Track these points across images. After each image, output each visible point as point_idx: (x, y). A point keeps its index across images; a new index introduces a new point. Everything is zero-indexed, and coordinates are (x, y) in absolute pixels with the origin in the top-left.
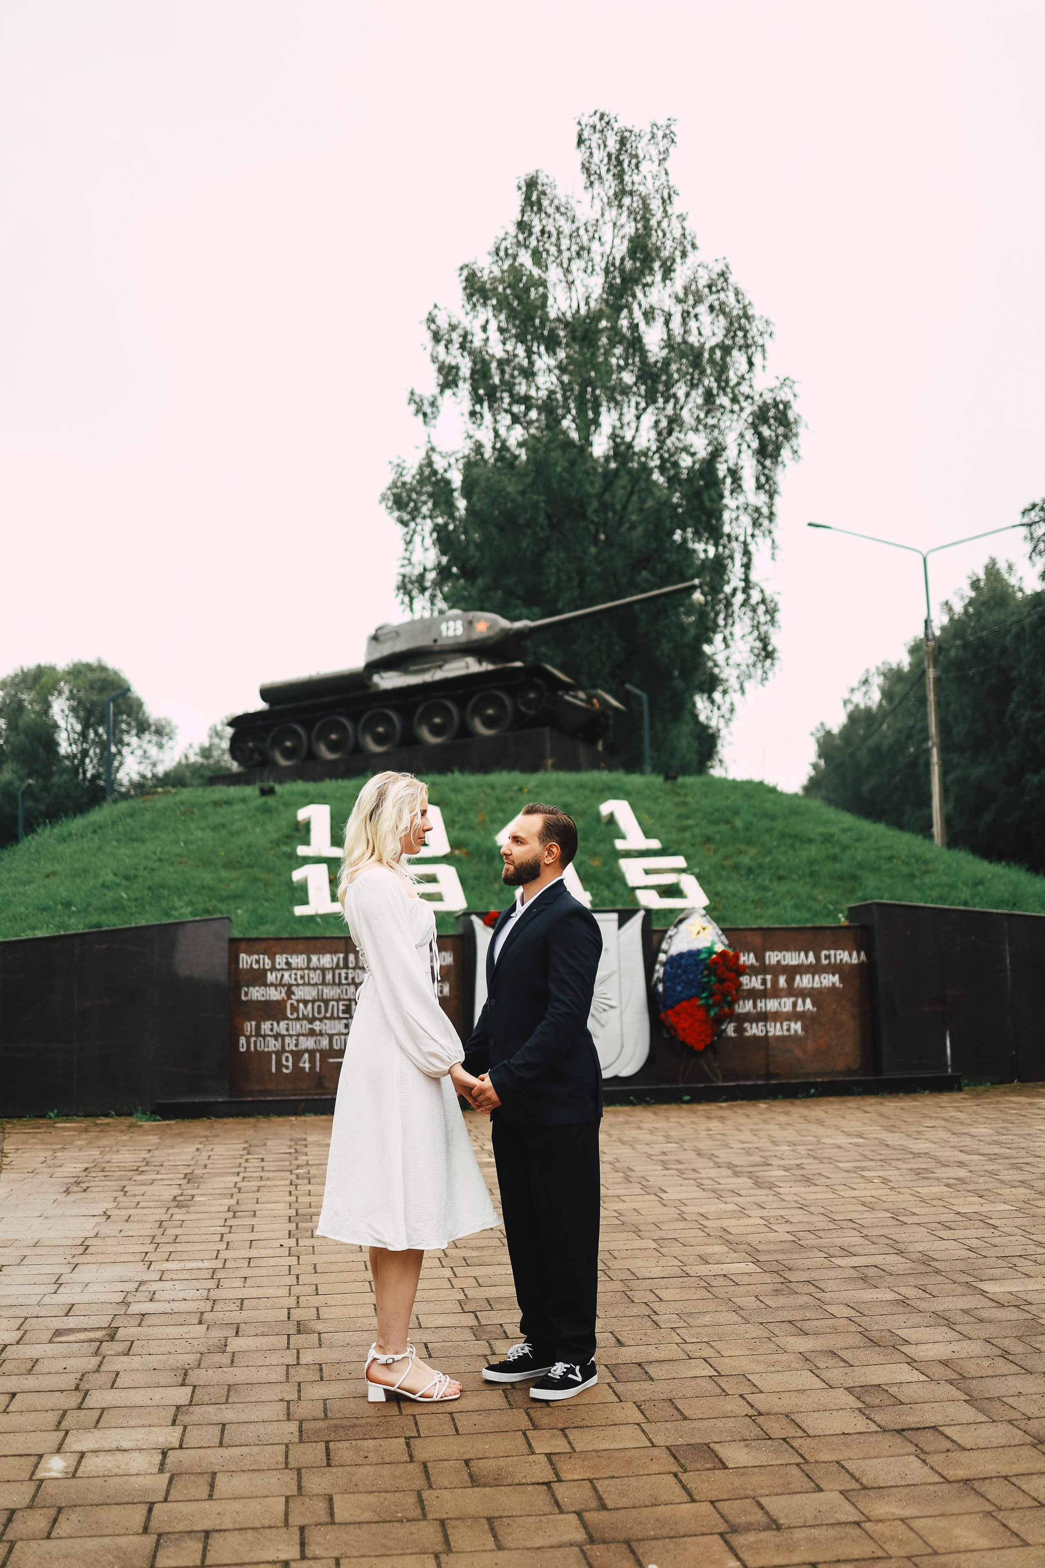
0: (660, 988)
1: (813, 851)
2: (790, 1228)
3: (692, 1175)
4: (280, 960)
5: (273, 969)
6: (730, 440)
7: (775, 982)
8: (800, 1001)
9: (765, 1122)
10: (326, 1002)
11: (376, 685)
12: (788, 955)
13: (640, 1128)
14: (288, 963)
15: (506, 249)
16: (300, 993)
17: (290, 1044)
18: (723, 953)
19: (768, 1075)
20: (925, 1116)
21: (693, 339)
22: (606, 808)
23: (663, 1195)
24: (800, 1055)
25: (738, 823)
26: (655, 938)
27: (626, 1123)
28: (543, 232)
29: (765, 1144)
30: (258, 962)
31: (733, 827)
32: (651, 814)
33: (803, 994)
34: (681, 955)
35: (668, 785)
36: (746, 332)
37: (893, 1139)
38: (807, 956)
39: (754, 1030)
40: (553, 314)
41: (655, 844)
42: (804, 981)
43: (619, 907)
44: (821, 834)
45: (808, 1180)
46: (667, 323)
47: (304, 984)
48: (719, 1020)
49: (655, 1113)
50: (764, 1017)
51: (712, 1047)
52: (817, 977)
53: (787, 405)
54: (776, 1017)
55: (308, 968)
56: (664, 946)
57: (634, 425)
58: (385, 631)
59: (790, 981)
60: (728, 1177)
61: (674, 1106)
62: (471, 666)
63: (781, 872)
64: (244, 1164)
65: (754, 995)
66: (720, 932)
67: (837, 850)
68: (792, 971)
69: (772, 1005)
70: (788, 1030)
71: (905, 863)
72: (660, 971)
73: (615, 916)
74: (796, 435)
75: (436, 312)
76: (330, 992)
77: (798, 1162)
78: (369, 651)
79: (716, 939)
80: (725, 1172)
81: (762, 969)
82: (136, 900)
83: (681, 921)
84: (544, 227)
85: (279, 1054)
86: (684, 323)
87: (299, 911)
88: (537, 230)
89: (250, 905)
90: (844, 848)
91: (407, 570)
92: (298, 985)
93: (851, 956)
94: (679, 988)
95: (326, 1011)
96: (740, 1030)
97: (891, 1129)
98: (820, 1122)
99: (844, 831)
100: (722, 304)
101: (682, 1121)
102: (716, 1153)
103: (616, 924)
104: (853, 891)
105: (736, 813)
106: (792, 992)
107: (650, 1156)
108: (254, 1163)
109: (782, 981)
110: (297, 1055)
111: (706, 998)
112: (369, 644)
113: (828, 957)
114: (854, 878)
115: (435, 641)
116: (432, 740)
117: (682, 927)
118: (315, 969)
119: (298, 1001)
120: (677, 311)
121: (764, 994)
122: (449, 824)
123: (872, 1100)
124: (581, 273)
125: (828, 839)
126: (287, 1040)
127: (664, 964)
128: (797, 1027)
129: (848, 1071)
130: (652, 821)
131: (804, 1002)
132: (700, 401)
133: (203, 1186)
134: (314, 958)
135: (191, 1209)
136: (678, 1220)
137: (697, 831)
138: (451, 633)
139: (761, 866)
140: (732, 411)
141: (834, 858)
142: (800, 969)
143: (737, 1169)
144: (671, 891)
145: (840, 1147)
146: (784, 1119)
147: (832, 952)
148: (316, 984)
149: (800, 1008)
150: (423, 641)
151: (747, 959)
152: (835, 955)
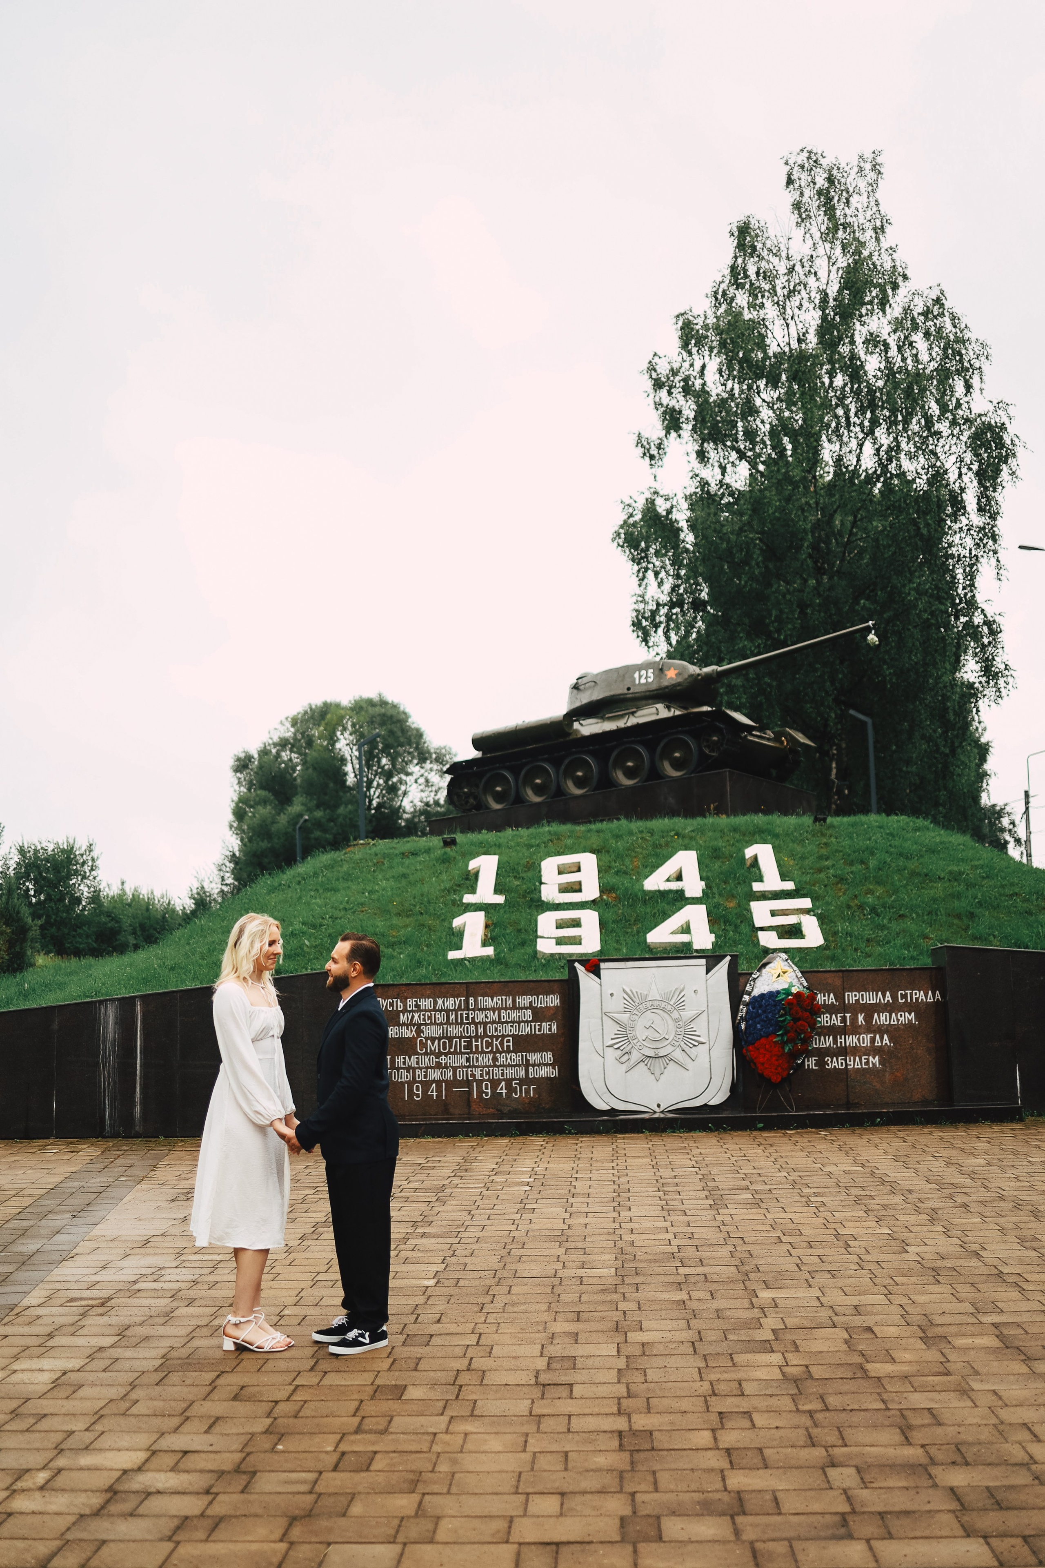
0: (744, 1026)
1: (938, 890)
4: (411, 1003)
5: (405, 1010)
6: (950, 464)
7: (854, 1019)
8: (878, 1036)
10: (450, 1039)
11: (577, 731)
12: (866, 995)
14: (417, 1006)
15: (723, 292)
16: (428, 1031)
17: (420, 1075)
18: (799, 994)
19: (848, 1105)
22: (752, 851)
24: (878, 1086)
25: (873, 863)
26: (742, 980)
28: (757, 274)
30: (392, 1004)
31: (867, 868)
32: (792, 855)
33: (881, 1030)
34: (762, 996)
35: (817, 826)
36: (962, 356)
38: (884, 996)
39: (834, 1063)
40: (773, 350)
41: (790, 886)
42: (882, 1019)
44: (951, 872)
47: (432, 1024)
48: (794, 1055)
50: (843, 1051)
51: (787, 1079)
52: (894, 1014)
53: (1003, 427)
54: (855, 1051)
55: (435, 1010)
56: (748, 988)
57: (856, 453)
58: (584, 680)
59: (869, 1018)
62: (660, 712)
63: (902, 911)
65: (833, 1031)
66: (800, 975)
68: (870, 1010)
69: (851, 1040)
70: (867, 1063)
71: (1025, 900)
72: (743, 1011)
73: (703, 961)
74: (1014, 456)
75: (656, 360)
78: (572, 699)
79: (795, 981)
81: (842, 1007)
82: (316, 947)
83: (764, 965)
84: (760, 268)
85: (411, 1084)
87: (453, 955)
88: (752, 272)
89: (410, 950)
90: (970, 885)
91: (641, 606)
92: (426, 1024)
93: (926, 995)
94: (759, 1026)
95: (450, 1046)
96: (821, 1063)
100: (940, 330)
104: (966, 929)
105: (874, 852)
106: (869, 1028)
109: (861, 1018)
110: (426, 1085)
111: (781, 1035)
112: (571, 693)
114: (972, 915)
115: (629, 689)
116: (627, 782)
117: (764, 971)
118: (440, 1011)
119: (426, 1038)
121: (844, 1031)
122: (602, 870)
125: (955, 877)
126: (418, 1072)
127: (747, 1004)
128: (875, 1060)
129: (925, 1102)
130: (792, 863)
131: (882, 1038)
134: (440, 1001)
137: (832, 871)
138: (643, 681)
139: (884, 905)
140: (951, 435)
141: (958, 896)
142: (878, 1008)
144: (792, 931)
147: (908, 992)
148: (441, 1024)
149: (878, 1044)
150: (619, 690)
151: (826, 999)
152: (911, 994)
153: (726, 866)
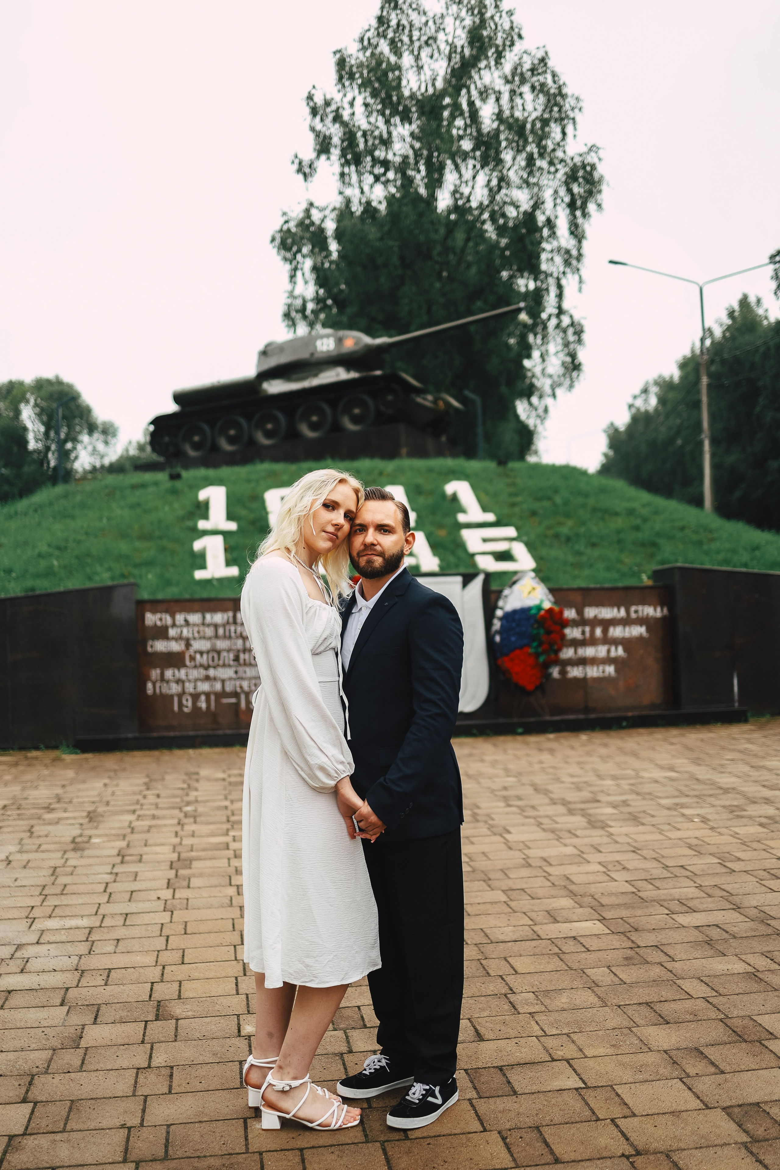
0: (498, 638)
1: (619, 522)
2: (627, 876)
3: (531, 813)
4: (180, 618)
5: (174, 625)
6: (547, 195)
7: (592, 632)
8: (613, 648)
9: (589, 754)
10: (219, 653)
11: (266, 390)
12: (604, 610)
13: (482, 761)
14: (186, 621)
15: (369, 39)
16: (197, 645)
17: (189, 687)
18: (550, 610)
19: (587, 710)
20: (723, 748)
21: (518, 114)
22: (451, 487)
23: (507, 836)
24: (613, 693)
25: (558, 500)
26: (493, 597)
27: (471, 755)
28: (398, 25)
29: (591, 778)
30: (160, 619)
31: (555, 504)
32: (487, 493)
33: (616, 642)
34: (515, 612)
35: (501, 469)
36: (561, 107)
37: (702, 772)
38: (619, 611)
39: (575, 672)
40: (406, 93)
41: (490, 517)
42: (617, 632)
43: (462, 570)
44: (626, 509)
45: (635, 819)
46: (498, 100)
47: (200, 638)
48: (547, 665)
49: (495, 745)
50: (583, 662)
51: (541, 688)
52: (627, 628)
53: (593, 167)
54: (593, 661)
55: (203, 624)
56: (501, 603)
57: (470, 184)
58: (271, 347)
59: (605, 631)
60: (563, 815)
61: (509, 738)
62: (342, 374)
63: (594, 540)
64: (142, 801)
65: (576, 643)
66: (547, 591)
67: (638, 522)
68: (607, 624)
69: (589, 652)
70: (603, 672)
71: (695, 533)
72: (497, 625)
73: (459, 579)
74: (600, 192)
75: (313, 92)
76: (221, 644)
77: (623, 798)
78: (259, 364)
79: (544, 598)
80: (561, 809)
81: (582, 622)
82: (65, 567)
83: (514, 583)
84: (399, 21)
85: (180, 696)
86: (511, 100)
87: (199, 575)
88: (394, 23)
89: (157, 571)
90: (645, 520)
91: (291, 301)
92: (195, 639)
93: (655, 610)
94: (513, 639)
95: (219, 659)
96: (563, 672)
97: (697, 761)
98: (635, 754)
99: (644, 506)
100: (543, 85)
101: (519, 753)
102: (550, 787)
103: (459, 586)
104: (652, 556)
105: (556, 491)
106: (606, 640)
107: (493, 791)
108: (152, 799)
109: (598, 632)
110: (195, 697)
111: (536, 647)
112: (259, 358)
113: (636, 612)
114: (654, 544)
115: (312, 354)
116: (310, 434)
117: (516, 587)
118: (209, 625)
119: (195, 652)
120: (505, 90)
121: (582, 643)
123: (674, 732)
124: (429, 59)
125: (631, 512)
126: (187, 684)
127: (501, 619)
128: (610, 670)
129: (653, 706)
130: (488, 498)
131: (616, 649)
132: (523, 163)
133: (101, 826)
134: (208, 616)
135: (86, 853)
136: (523, 866)
137: (524, 506)
138: (325, 348)
139: (577, 535)
140: (549, 172)
141: (637, 528)
142: (613, 622)
143: (572, 806)
144: (504, 556)
145: (656, 782)
146: (603, 751)
147: (640, 608)
148: (210, 638)
149: (613, 654)
150: (303, 355)
151: (570, 614)
152: (643, 610)
153: (430, 501)
